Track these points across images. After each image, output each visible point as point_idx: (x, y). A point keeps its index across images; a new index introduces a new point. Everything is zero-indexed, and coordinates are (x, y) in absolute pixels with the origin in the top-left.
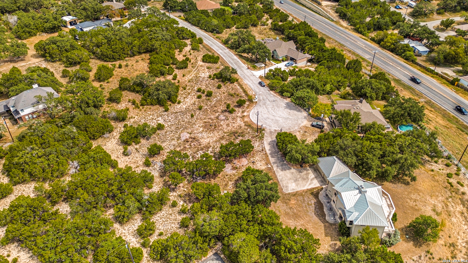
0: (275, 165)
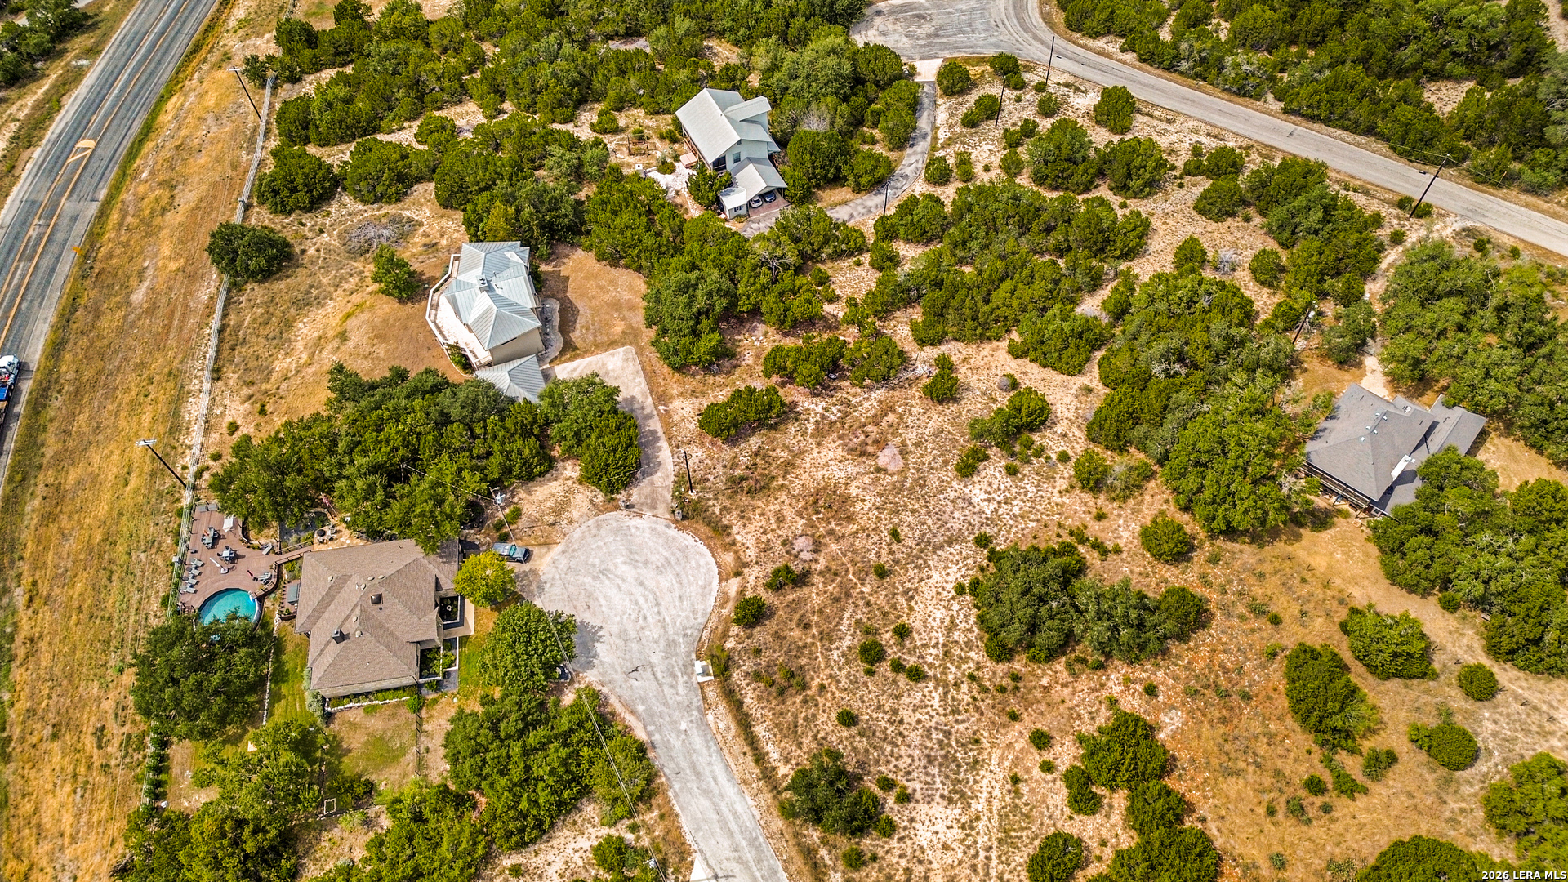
0: (647, 411)
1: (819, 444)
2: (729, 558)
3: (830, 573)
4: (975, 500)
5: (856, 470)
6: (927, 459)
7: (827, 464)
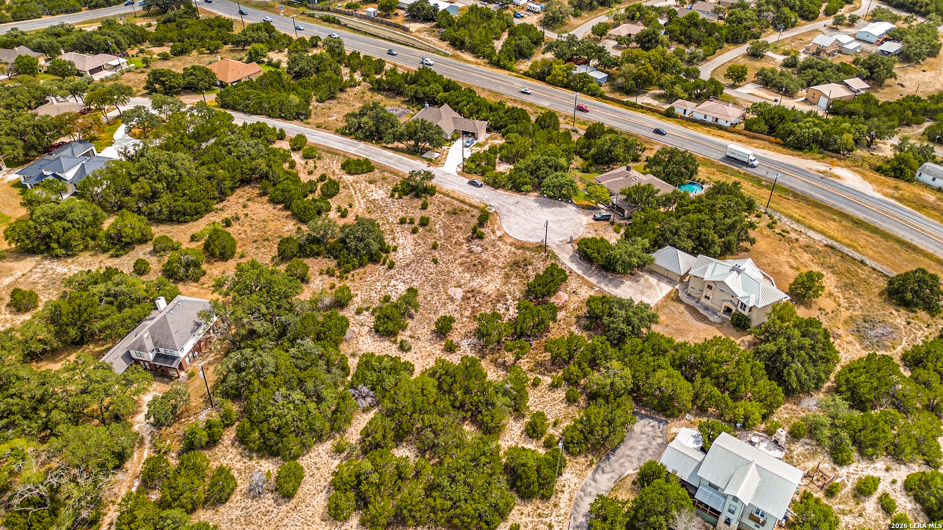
0: (603, 284)
1: (499, 290)
2: (509, 241)
3: (458, 244)
4: (402, 284)
5: (471, 284)
6: (436, 298)
7: (488, 283)
